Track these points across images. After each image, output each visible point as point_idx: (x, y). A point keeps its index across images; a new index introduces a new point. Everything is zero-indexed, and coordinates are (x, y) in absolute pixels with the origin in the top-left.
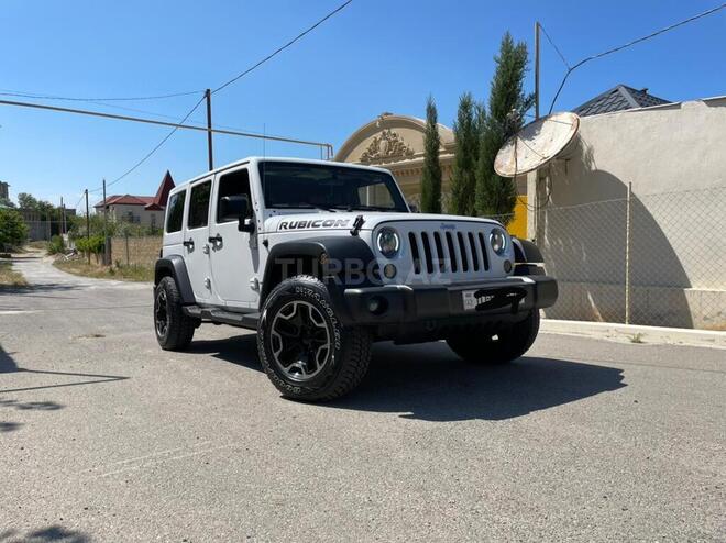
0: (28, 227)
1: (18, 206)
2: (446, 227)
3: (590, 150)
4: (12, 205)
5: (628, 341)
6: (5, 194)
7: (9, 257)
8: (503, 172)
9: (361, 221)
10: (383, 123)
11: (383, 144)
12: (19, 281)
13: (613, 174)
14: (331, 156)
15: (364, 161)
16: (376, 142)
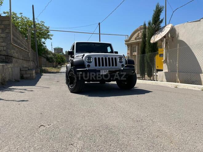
1: (65, 54)
2: (105, 56)
3: (178, 33)
5: (174, 87)
6: (62, 51)
7: (61, 66)
8: (152, 41)
9: (84, 55)
10: (141, 29)
11: (140, 34)
12: (58, 71)
13: (184, 41)
14: (128, 39)
15: (136, 39)
16: (139, 34)
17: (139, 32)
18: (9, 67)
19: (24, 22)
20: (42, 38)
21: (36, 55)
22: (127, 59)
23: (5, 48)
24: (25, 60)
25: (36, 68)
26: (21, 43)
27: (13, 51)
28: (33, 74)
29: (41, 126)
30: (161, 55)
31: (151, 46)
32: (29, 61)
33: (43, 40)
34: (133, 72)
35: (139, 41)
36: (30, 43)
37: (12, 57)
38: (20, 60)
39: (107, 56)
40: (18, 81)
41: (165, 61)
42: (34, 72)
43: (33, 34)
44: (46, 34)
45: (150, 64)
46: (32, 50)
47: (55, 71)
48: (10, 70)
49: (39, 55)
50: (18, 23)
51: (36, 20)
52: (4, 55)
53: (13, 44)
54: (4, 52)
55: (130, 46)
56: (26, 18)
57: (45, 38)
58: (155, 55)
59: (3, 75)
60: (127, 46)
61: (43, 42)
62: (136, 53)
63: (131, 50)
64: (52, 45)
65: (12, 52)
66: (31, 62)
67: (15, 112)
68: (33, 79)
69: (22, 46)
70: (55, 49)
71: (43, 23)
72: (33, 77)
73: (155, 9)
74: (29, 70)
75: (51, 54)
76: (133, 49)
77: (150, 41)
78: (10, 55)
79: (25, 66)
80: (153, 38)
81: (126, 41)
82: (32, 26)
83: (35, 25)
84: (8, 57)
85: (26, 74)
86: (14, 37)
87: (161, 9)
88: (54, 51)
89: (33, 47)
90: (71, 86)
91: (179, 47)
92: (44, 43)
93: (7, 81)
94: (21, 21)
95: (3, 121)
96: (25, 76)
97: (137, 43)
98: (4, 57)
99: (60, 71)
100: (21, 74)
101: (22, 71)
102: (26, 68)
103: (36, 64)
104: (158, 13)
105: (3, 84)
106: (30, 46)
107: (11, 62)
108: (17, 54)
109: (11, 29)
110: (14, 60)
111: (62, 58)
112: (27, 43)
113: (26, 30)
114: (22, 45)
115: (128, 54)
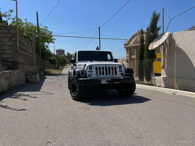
0: (67, 60)
1: (66, 55)
2: (106, 66)
4: (65, 55)
5: (172, 94)
6: (64, 52)
7: (63, 67)
8: (150, 48)
9: (86, 65)
10: (139, 33)
11: (139, 39)
12: (60, 73)
13: (181, 48)
14: (127, 42)
15: (134, 43)
16: (137, 38)
17: (138, 36)
18: (15, 73)
19: (29, 27)
20: (45, 42)
21: (40, 58)
22: (126, 68)
23: (12, 55)
24: (29, 64)
25: (40, 71)
26: (26, 49)
27: (20, 57)
28: (37, 78)
29: (48, 143)
30: (159, 60)
31: (150, 53)
32: (33, 64)
33: (46, 44)
34: (132, 80)
35: (137, 45)
36: (34, 47)
37: (18, 63)
38: (25, 65)
39: (108, 66)
40: (24, 86)
41: (163, 67)
42: (38, 76)
43: (37, 39)
44: (49, 39)
45: (149, 69)
46: (36, 54)
47: (58, 73)
48: (16, 76)
49: (43, 57)
50: (23, 29)
51: (40, 25)
52: (11, 62)
53: (19, 51)
54: (10, 59)
55: (129, 49)
56: (31, 24)
57: (48, 42)
58: (153, 61)
59: (10, 81)
60: (126, 50)
61: (46, 46)
62: (134, 57)
63: (130, 53)
64: (54, 48)
65: (18, 59)
66: (35, 66)
67: (23, 125)
68: (37, 83)
69: (27, 52)
70: (57, 51)
71: (47, 28)
72: (37, 81)
73: (152, 17)
74: (33, 74)
75: (54, 57)
76: (132, 52)
77: (148, 47)
78: (16, 62)
79: (30, 70)
80: (151, 45)
81: (125, 45)
82: (37, 31)
83: (39, 30)
84: (15, 63)
85: (31, 78)
86: (20, 45)
87: (157, 17)
88: (56, 53)
89: (37, 51)
90: (74, 94)
91: (177, 55)
92: (48, 47)
93: (13, 87)
94: (26, 26)
95: (13, 136)
96: (30, 80)
97: (136, 47)
98: (11, 64)
99: (62, 73)
100: (26, 78)
101: (27, 76)
102: (31, 72)
103: (40, 67)
104: (155, 21)
105: (10, 90)
106: (34, 50)
107: (17, 68)
108: (23, 60)
109: (18, 37)
110: (20, 66)
111: (64, 59)
112: (32, 49)
113: (31, 35)
114: (28, 50)
115: (127, 57)
